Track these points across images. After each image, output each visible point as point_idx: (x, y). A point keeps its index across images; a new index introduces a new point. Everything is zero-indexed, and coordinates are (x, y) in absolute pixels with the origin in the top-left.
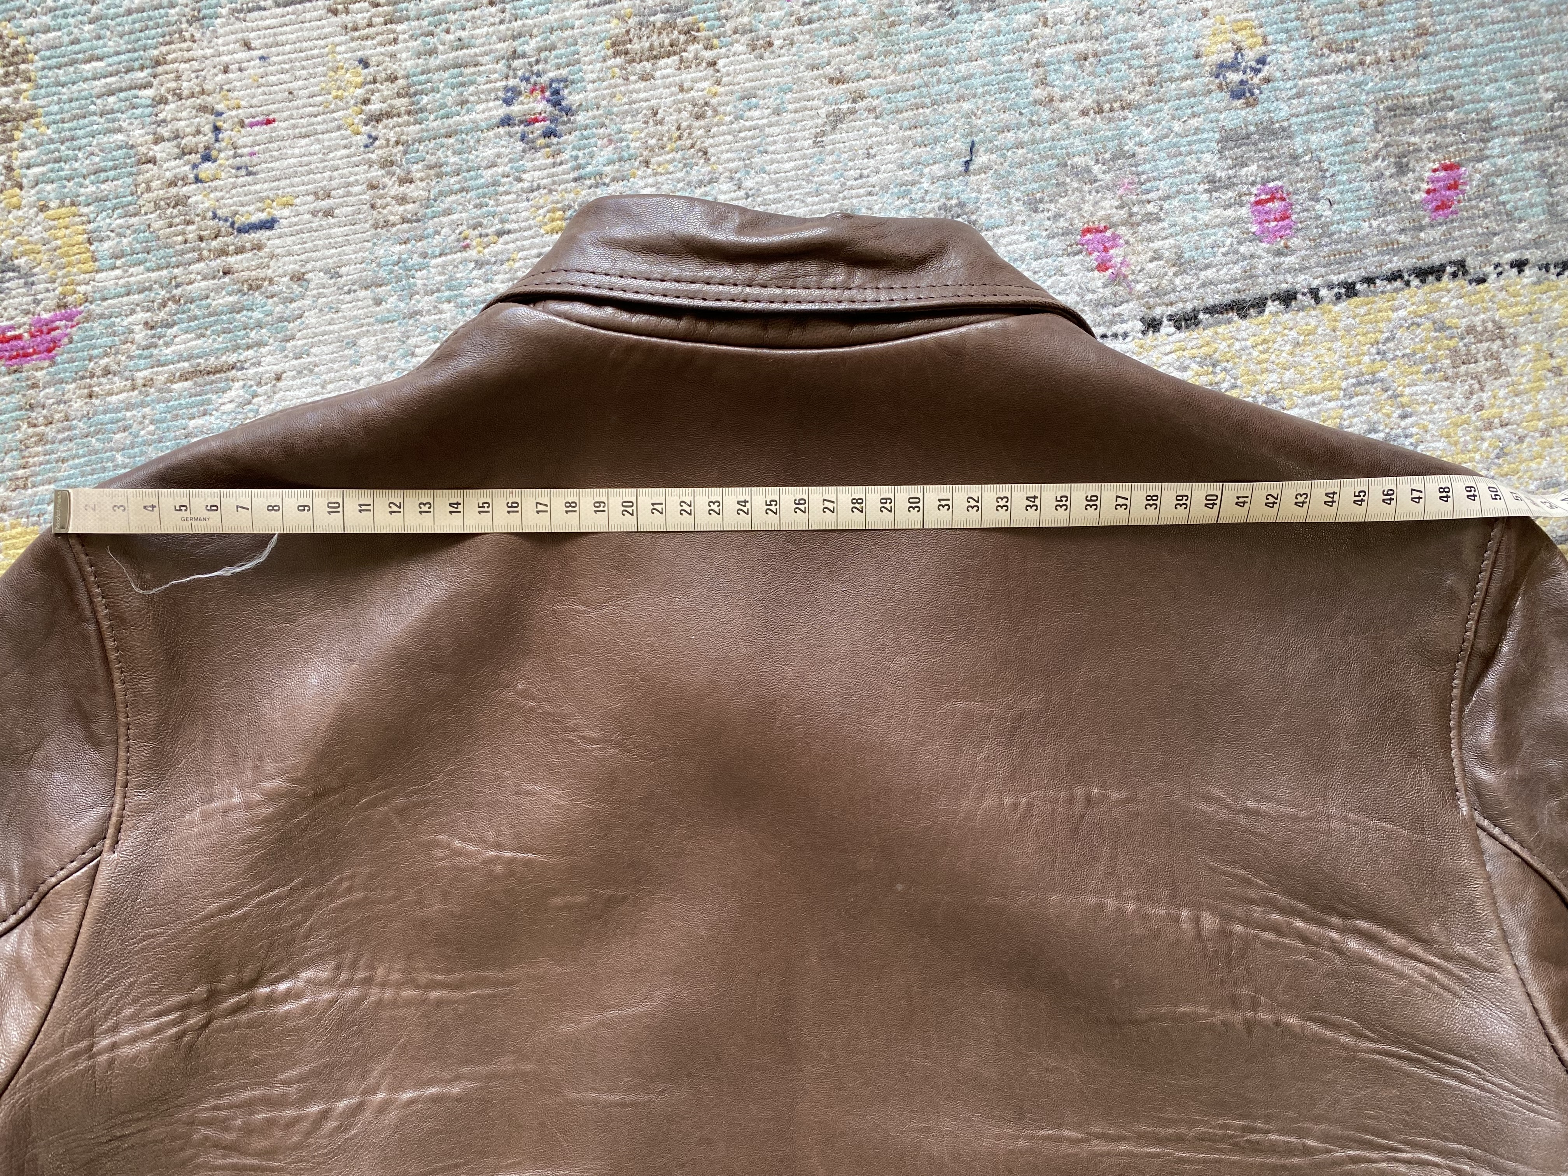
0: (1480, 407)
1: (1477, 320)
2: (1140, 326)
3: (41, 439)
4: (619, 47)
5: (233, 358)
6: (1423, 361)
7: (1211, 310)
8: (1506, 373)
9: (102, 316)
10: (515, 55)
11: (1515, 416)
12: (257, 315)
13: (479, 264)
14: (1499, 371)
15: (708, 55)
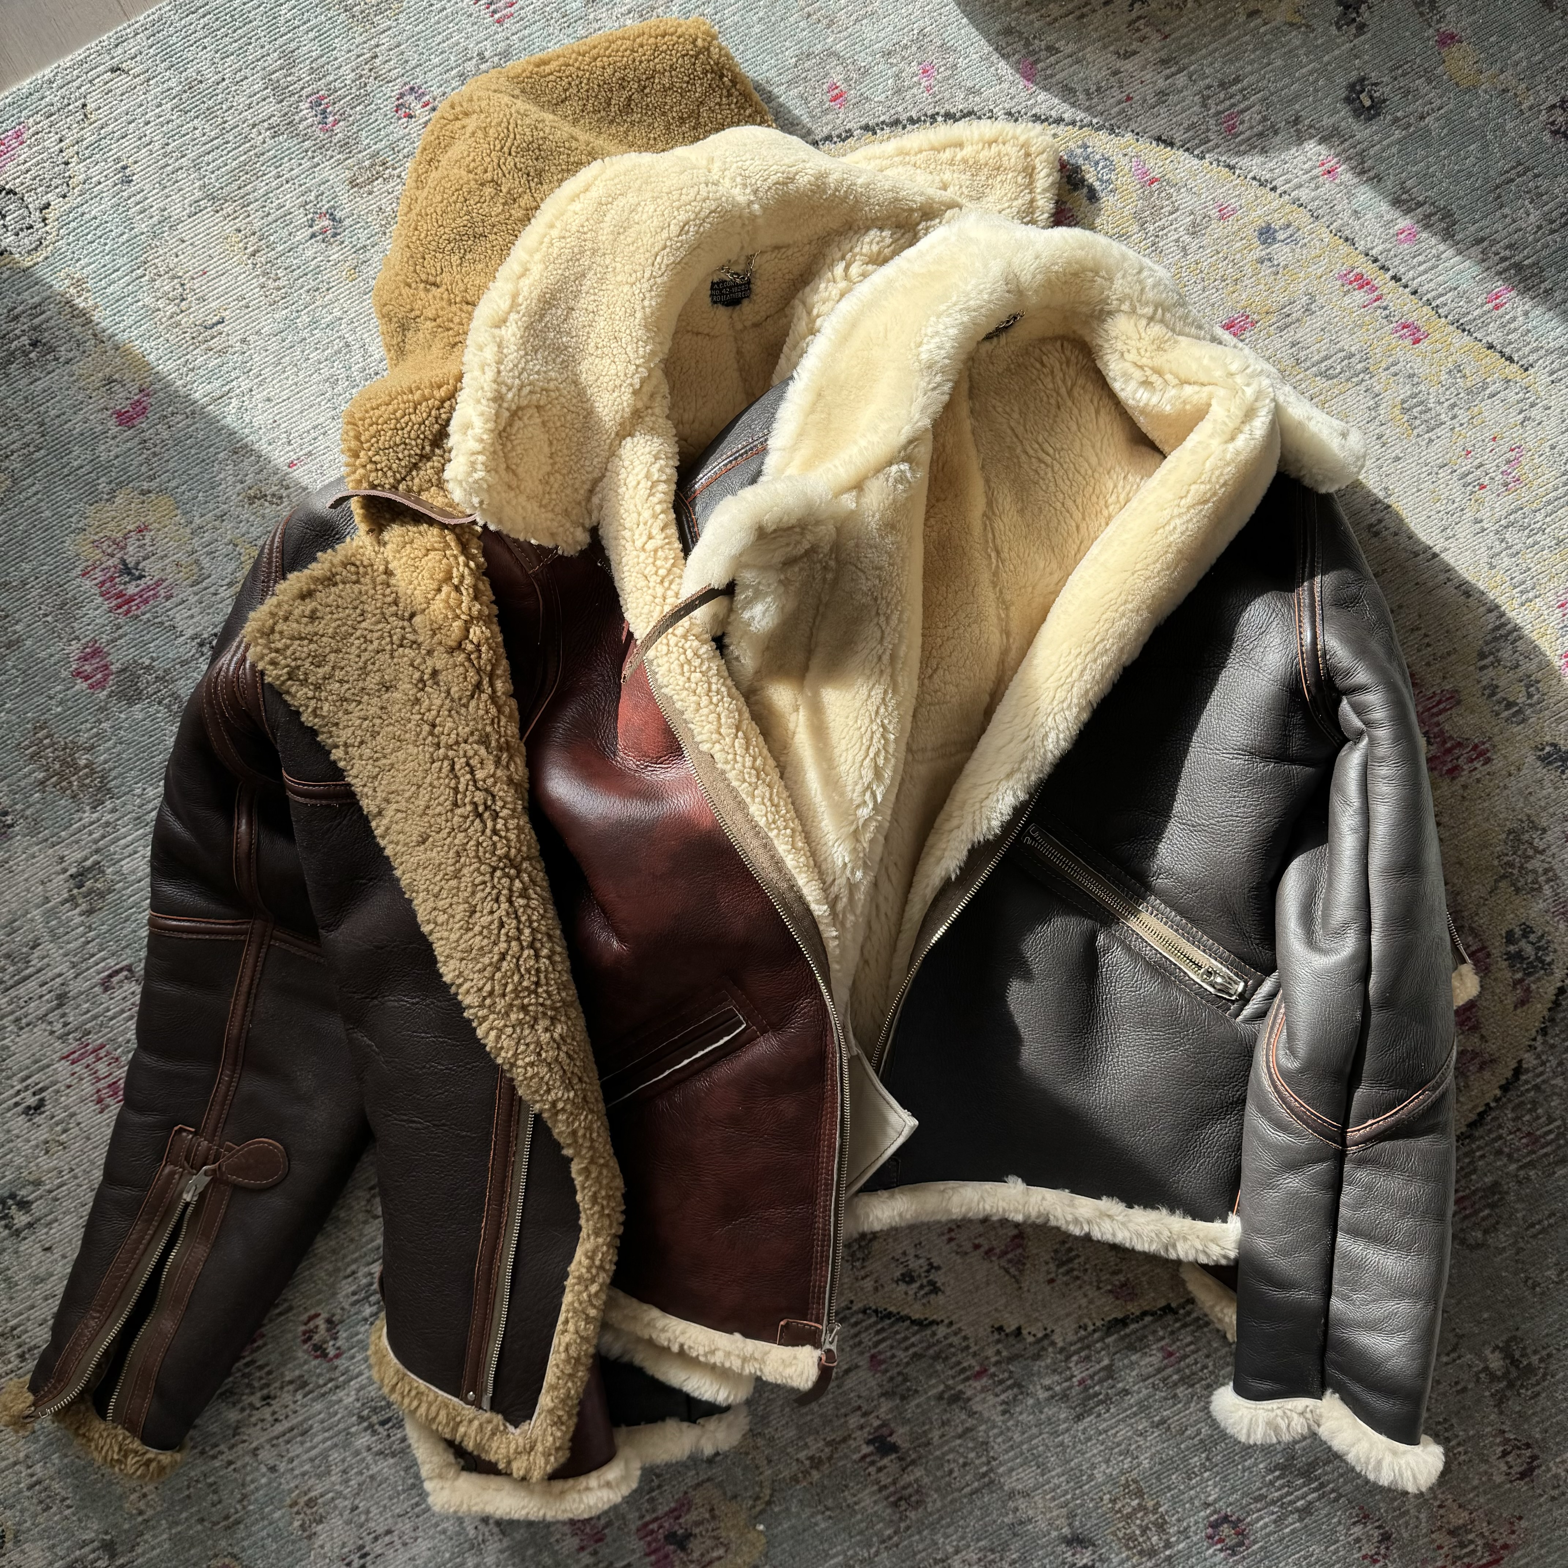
3: (155, 454)
4: (353, 183)
5: (227, 389)
9: (161, 389)
10: (306, 203)
12: (231, 364)
15: (396, 172)
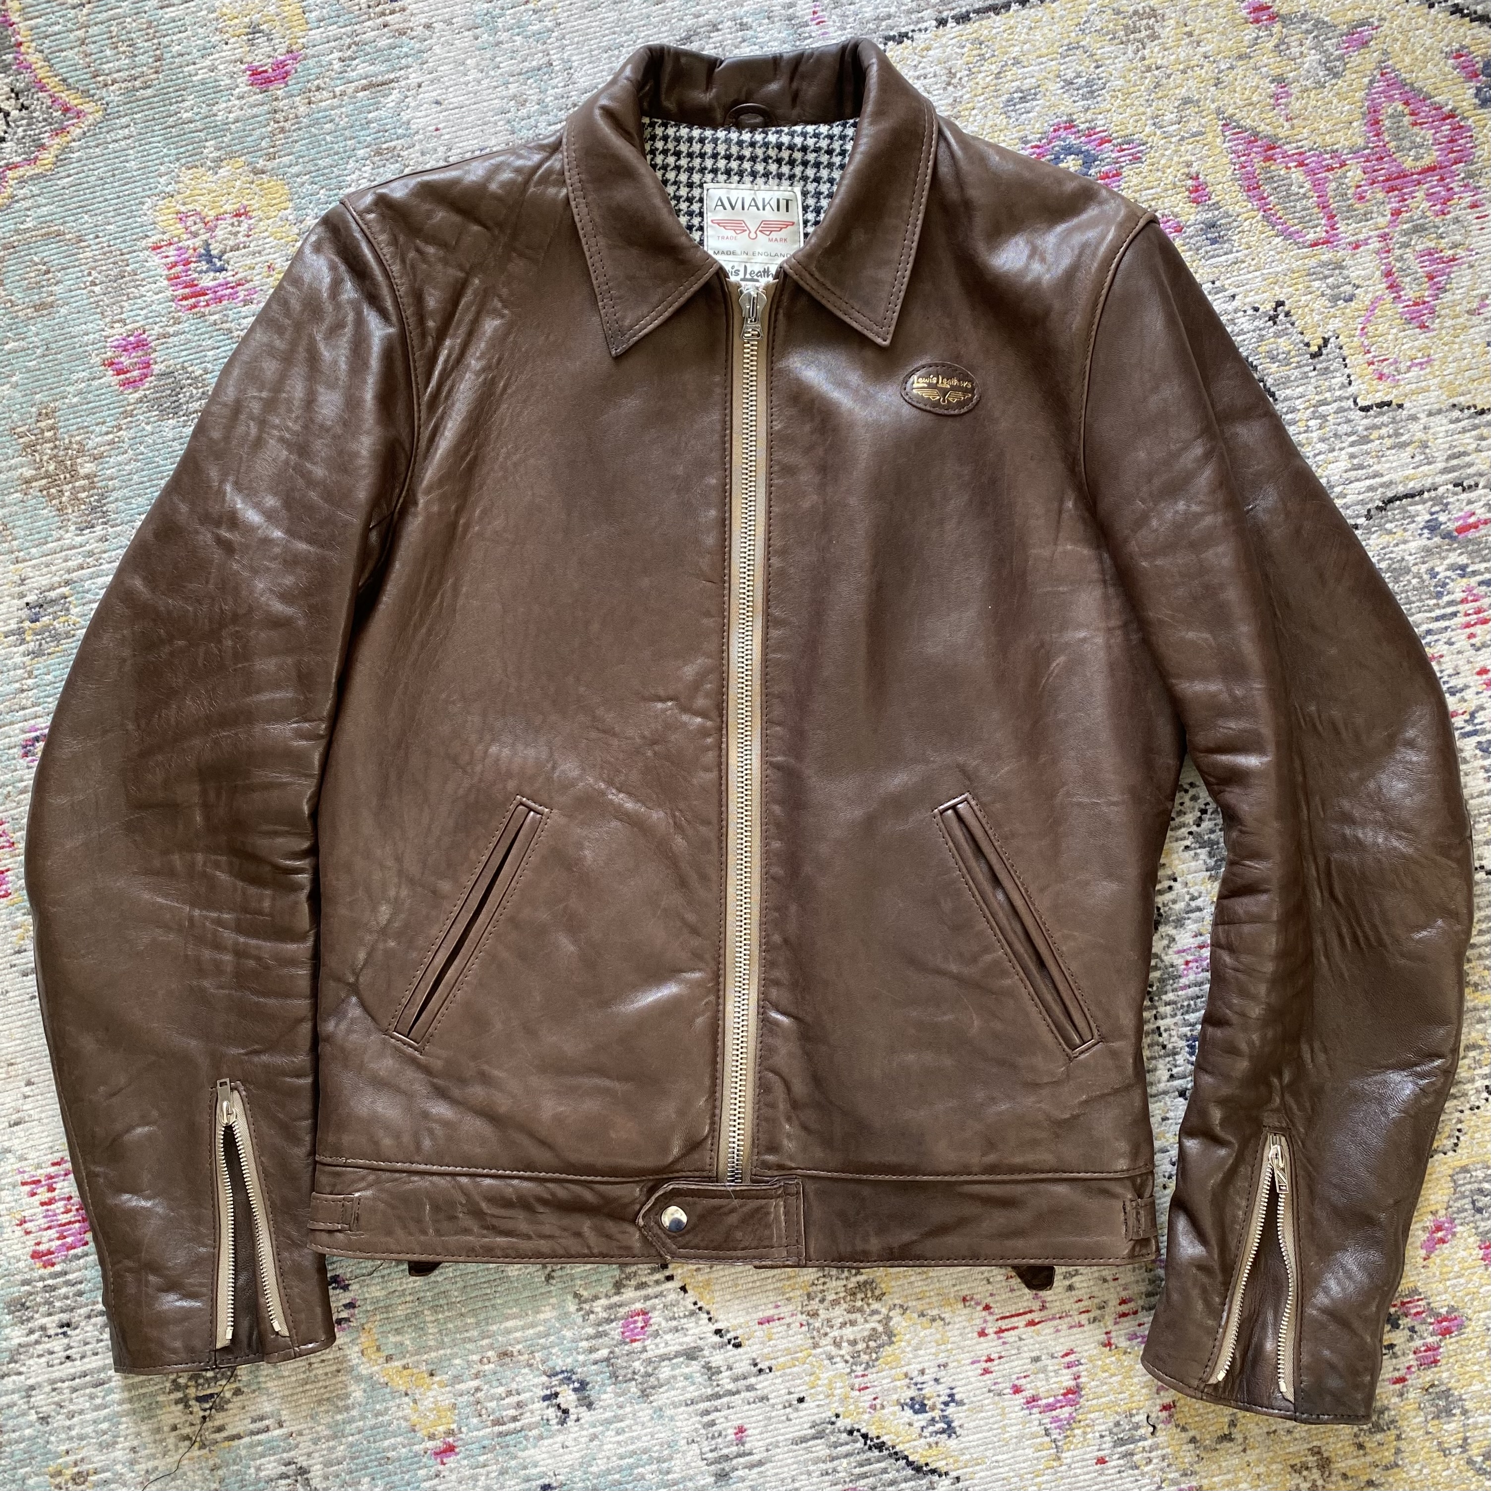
0: (1143, 59)
1: (1140, 7)
2: (934, 23)
5: (392, 76)
6: (1107, 34)
7: (977, 12)
8: (1159, 37)
9: (313, 56)
11: (1165, 62)
12: (405, 49)
13: (535, 12)
14: (1154, 37)
